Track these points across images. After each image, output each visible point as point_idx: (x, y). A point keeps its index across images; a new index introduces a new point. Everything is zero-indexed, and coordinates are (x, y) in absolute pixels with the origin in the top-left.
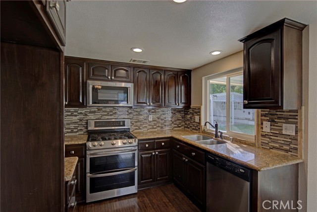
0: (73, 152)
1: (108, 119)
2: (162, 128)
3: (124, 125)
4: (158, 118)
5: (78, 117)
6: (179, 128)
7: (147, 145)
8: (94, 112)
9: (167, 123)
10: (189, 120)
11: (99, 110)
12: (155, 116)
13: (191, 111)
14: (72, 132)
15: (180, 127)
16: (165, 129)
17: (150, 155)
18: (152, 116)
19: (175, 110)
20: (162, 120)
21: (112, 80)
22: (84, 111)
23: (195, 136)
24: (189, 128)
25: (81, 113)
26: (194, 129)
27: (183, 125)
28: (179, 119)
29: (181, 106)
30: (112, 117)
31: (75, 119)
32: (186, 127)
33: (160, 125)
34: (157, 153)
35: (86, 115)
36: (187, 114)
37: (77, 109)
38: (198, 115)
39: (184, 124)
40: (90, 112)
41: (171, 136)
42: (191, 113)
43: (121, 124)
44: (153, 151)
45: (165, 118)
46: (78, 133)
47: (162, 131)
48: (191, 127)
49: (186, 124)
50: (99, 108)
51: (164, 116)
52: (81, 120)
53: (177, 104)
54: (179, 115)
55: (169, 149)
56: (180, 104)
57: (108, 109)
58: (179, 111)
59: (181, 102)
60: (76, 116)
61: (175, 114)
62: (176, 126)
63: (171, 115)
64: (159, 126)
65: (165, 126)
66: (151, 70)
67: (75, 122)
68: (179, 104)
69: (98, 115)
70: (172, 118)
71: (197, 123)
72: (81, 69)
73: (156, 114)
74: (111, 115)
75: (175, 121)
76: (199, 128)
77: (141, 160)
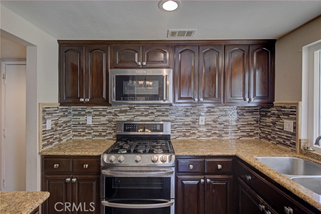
0: (87, 166)
1: (142, 121)
2: (220, 136)
3: (162, 130)
4: (215, 121)
5: (106, 118)
6: (249, 138)
7: (191, 166)
8: (125, 111)
9: (230, 130)
10: (270, 126)
11: (131, 108)
12: (210, 119)
13: (273, 110)
14: (100, 135)
15: (251, 136)
16: (226, 138)
17: (196, 182)
18: (204, 118)
19: (243, 109)
20: (220, 124)
21: (143, 67)
22: (114, 110)
23: (285, 159)
24: (269, 140)
25: (110, 112)
26: (280, 143)
27: (257, 133)
28: (251, 124)
29: (254, 102)
30: (148, 118)
31: (103, 119)
32: (264, 138)
33: (217, 132)
34: (208, 180)
35: (116, 115)
36: (265, 116)
37: (106, 107)
38: (291, 119)
39: (259, 131)
40: (121, 112)
41: (234, 154)
42: (274, 114)
43: (158, 128)
44: (203, 177)
45: (226, 121)
46: (106, 137)
47: (221, 141)
48: (274, 138)
49: (263, 133)
50: (131, 106)
51: (224, 118)
52: (110, 121)
53: (248, 100)
54: (250, 118)
55: (231, 177)
56: (252, 99)
57: (142, 108)
58: (251, 111)
59: (254, 95)
60: (104, 116)
61: (243, 115)
62: (245, 134)
63: (235, 117)
64: (215, 133)
65: (227, 133)
66: (201, 48)
67: (104, 124)
68: (250, 100)
69: (130, 115)
70: (238, 121)
71: (288, 132)
72: (104, 55)
73: (210, 115)
74: (146, 116)
75: (244, 126)
76: (294, 144)
77: (181, 188)
